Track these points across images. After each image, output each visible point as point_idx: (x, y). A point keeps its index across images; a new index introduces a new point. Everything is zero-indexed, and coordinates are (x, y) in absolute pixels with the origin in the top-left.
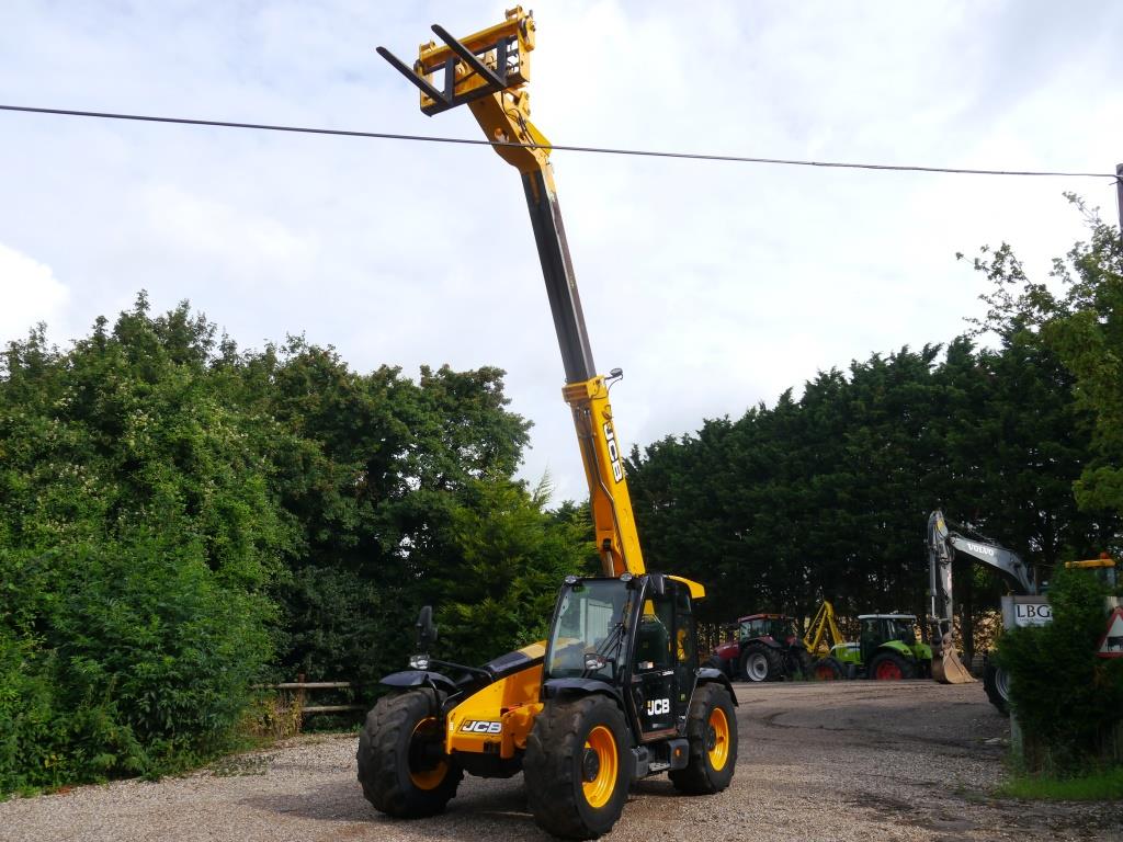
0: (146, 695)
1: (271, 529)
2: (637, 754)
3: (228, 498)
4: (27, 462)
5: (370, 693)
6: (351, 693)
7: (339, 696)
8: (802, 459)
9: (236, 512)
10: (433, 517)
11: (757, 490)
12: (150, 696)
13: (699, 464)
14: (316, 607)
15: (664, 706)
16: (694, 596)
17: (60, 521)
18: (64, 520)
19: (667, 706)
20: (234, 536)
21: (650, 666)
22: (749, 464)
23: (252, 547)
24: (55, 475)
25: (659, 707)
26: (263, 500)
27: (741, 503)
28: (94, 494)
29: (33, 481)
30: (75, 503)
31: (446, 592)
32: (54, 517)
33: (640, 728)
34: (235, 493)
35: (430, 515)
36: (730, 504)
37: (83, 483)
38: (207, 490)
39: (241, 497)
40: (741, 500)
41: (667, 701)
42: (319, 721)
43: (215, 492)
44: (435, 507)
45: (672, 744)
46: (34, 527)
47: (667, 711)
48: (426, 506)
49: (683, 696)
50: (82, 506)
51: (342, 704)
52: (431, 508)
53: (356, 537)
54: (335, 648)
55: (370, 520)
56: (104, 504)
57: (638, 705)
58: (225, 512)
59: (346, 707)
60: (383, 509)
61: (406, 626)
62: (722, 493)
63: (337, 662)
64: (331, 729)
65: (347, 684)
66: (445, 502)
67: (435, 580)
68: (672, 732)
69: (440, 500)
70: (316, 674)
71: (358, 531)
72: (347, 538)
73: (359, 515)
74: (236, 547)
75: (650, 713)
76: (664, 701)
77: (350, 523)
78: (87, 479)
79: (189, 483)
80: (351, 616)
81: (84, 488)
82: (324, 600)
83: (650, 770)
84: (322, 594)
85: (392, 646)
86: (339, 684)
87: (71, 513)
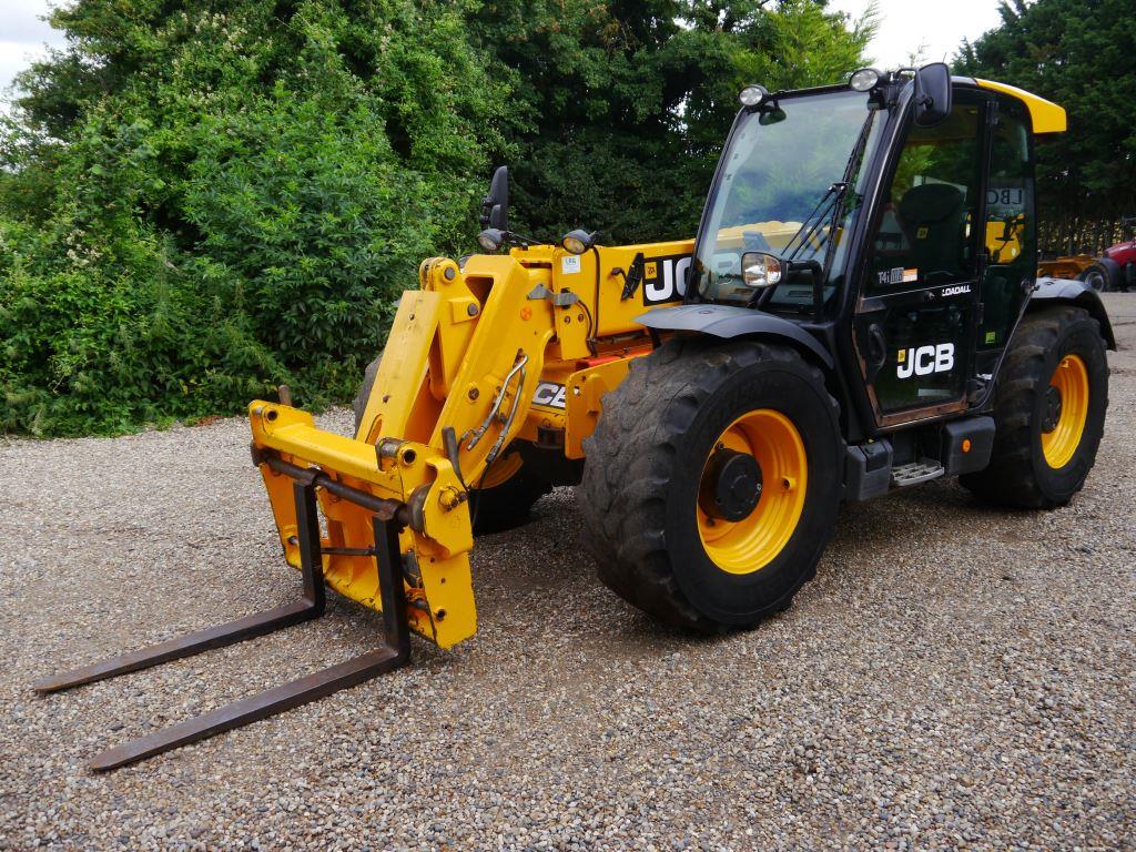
0: (294, 307)
1: (479, 91)
2: (862, 458)
3: (413, 48)
4: (155, 14)
9: (423, 68)
12: (298, 307)
14: (558, 195)
15: (940, 357)
16: (1038, 128)
17: (204, 90)
18: (209, 88)
19: (950, 357)
20: (426, 102)
21: (910, 276)
24: (191, 29)
25: (926, 360)
26: (461, 49)
28: (241, 52)
29: (167, 39)
30: (218, 65)
32: (196, 85)
33: (874, 404)
34: (421, 42)
35: (702, 65)
37: (226, 39)
38: (384, 39)
39: (430, 46)
41: (950, 347)
43: (393, 41)
44: (708, 54)
45: (955, 430)
46: (174, 100)
47: (949, 367)
48: (697, 53)
49: (990, 337)
50: (227, 68)
52: (702, 56)
55: (621, 78)
56: (252, 65)
57: (871, 361)
58: (409, 67)
60: (641, 62)
61: (676, 218)
66: (723, 46)
68: (956, 407)
69: (716, 43)
71: (607, 92)
72: (594, 103)
73: (609, 72)
74: (429, 115)
75: (902, 374)
76: (941, 347)
77: (594, 81)
78: (231, 31)
79: (358, 30)
81: (227, 46)
83: (893, 485)
87: (215, 79)
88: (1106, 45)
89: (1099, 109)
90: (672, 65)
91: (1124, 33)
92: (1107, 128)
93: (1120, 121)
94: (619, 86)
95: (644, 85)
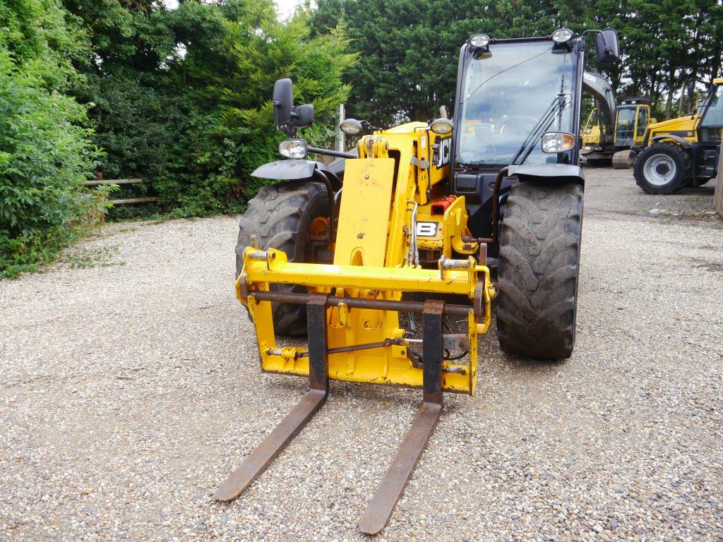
5: (161, 187)
6: (144, 188)
7: (136, 191)
8: (443, 7)
10: (208, 28)
11: (407, 32)
13: (360, 11)
22: (402, 11)
23: (46, 45)
27: (394, 43)
31: (223, 98)
36: (386, 43)
40: (395, 40)
42: (120, 212)
51: (137, 197)
52: (204, 19)
53: (134, 47)
54: (127, 150)
55: (145, 31)
59: (141, 200)
62: (380, 34)
63: (131, 160)
64: (131, 218)
65: (139, 180)
67: (212, 88)
70: (113, 171)
71: (135, 39)
72: (125, 47)
73: (134, 25)
74: (31, 44)
77: (128, 32)
80: (137, 121)
82: (111, 106)
84: (109, 99)
85: (176, 147)
86: (133, 181)
88: (362, 37)
89: (361, 72)
90: (181, 24)
91: (370, 31)
92: (365, 82)
93: (373, 79)
94: (142, 36)
95: (162, 37)
